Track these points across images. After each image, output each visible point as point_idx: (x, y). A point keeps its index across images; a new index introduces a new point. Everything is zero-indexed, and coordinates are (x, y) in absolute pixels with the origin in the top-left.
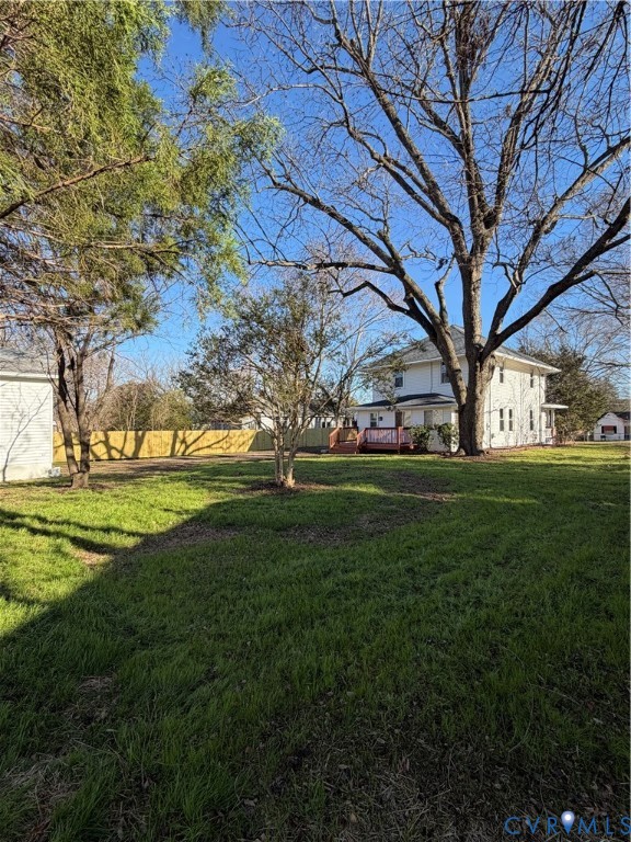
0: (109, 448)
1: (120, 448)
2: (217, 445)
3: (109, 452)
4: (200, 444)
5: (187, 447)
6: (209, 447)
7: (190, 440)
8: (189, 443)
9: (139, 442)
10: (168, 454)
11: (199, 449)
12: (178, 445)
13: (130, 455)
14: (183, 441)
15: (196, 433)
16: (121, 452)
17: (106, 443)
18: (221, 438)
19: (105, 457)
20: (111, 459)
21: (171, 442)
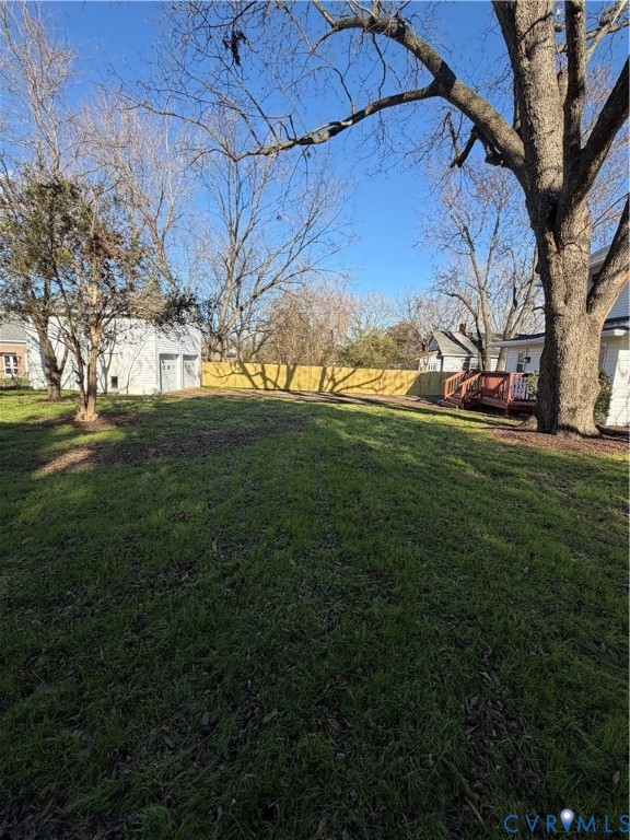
0: (265, 379)
1: (274, 380)
2: (369, 385)
3: (265, 383)
4: (349, 382)
5: (335, 384)
6: (358, 386)
7: (339, 377)
8: (337, 381)
9: (290, 375)
10: (316, 389)
11: (347, 388)
12: (326, 382)
13: (282, 387)
14: (332, 379)
15: (346, 371)
16: (275, 384)
17: (263, 374)
18: (374, 377)
19: (262, 387)
20: (267, 389)
21: (319, 378)
